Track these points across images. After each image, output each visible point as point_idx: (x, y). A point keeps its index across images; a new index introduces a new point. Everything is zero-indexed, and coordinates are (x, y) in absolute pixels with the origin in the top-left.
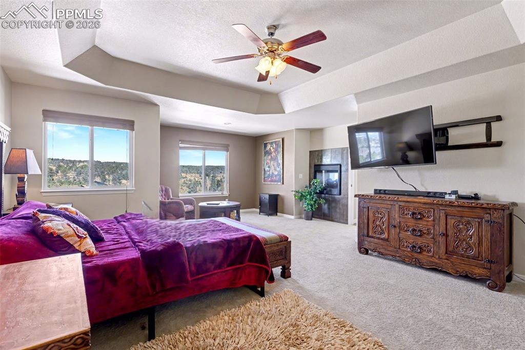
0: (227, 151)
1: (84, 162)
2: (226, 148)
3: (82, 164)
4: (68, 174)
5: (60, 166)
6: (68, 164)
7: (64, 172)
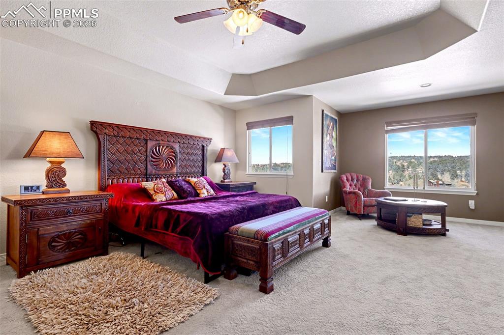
0: (473, 124)
1: (434, 157)
2: (470, 119)
3: (432, 159)
4: (417, 170)
5: (411, 162)
6: (419, 160)
7: (414, 167)
